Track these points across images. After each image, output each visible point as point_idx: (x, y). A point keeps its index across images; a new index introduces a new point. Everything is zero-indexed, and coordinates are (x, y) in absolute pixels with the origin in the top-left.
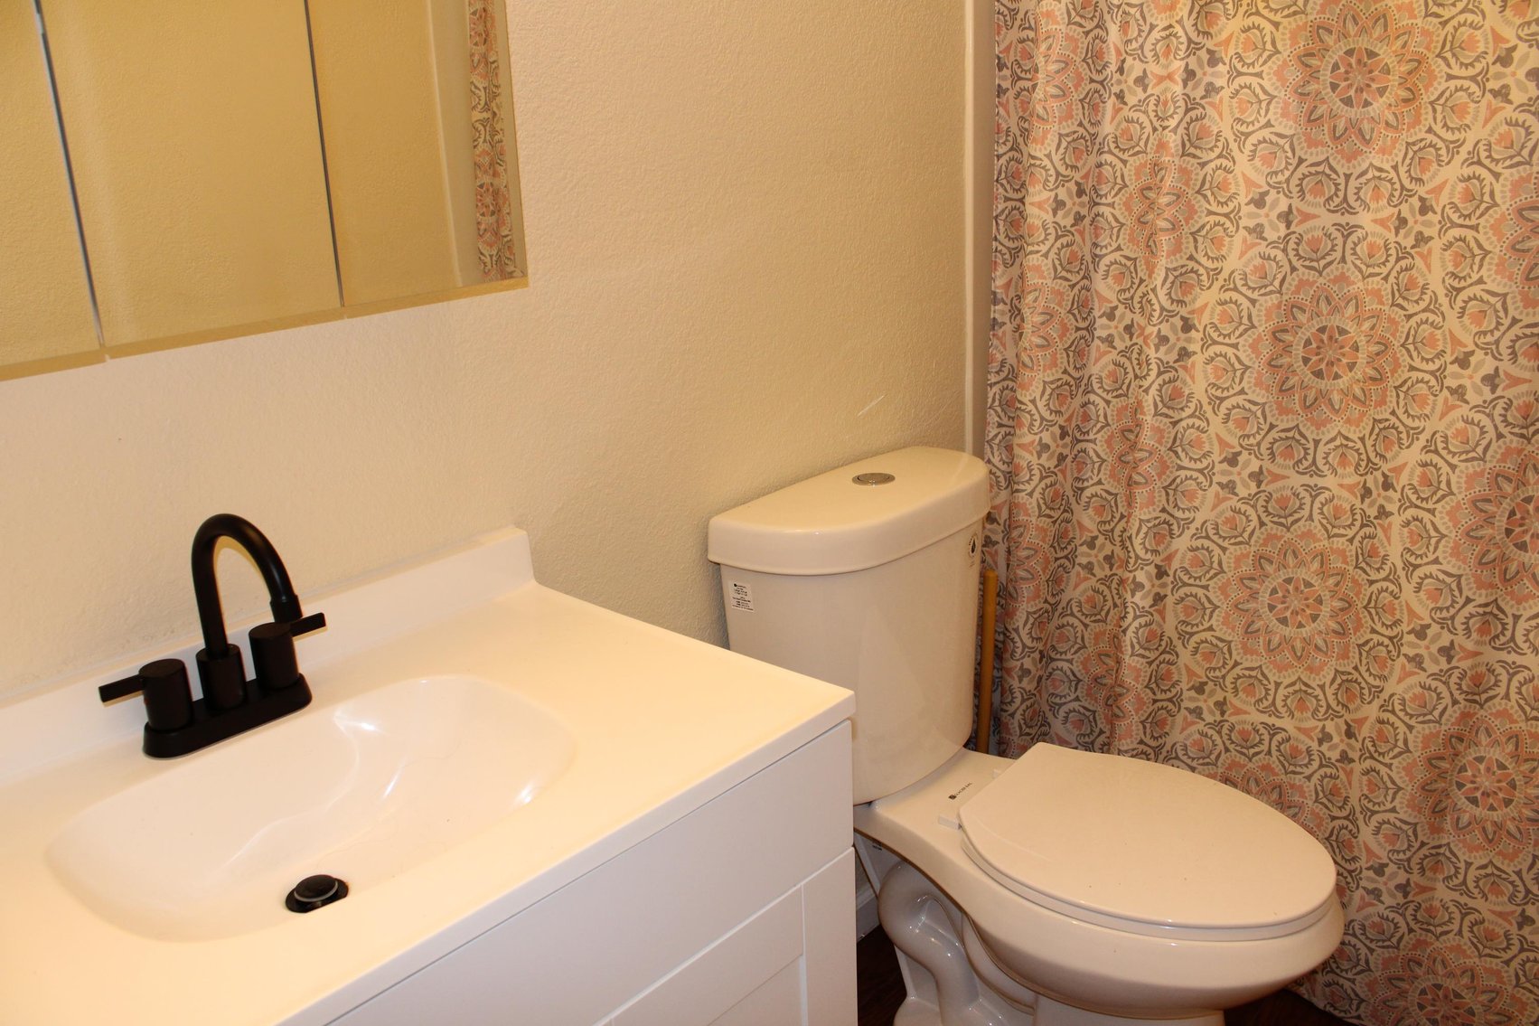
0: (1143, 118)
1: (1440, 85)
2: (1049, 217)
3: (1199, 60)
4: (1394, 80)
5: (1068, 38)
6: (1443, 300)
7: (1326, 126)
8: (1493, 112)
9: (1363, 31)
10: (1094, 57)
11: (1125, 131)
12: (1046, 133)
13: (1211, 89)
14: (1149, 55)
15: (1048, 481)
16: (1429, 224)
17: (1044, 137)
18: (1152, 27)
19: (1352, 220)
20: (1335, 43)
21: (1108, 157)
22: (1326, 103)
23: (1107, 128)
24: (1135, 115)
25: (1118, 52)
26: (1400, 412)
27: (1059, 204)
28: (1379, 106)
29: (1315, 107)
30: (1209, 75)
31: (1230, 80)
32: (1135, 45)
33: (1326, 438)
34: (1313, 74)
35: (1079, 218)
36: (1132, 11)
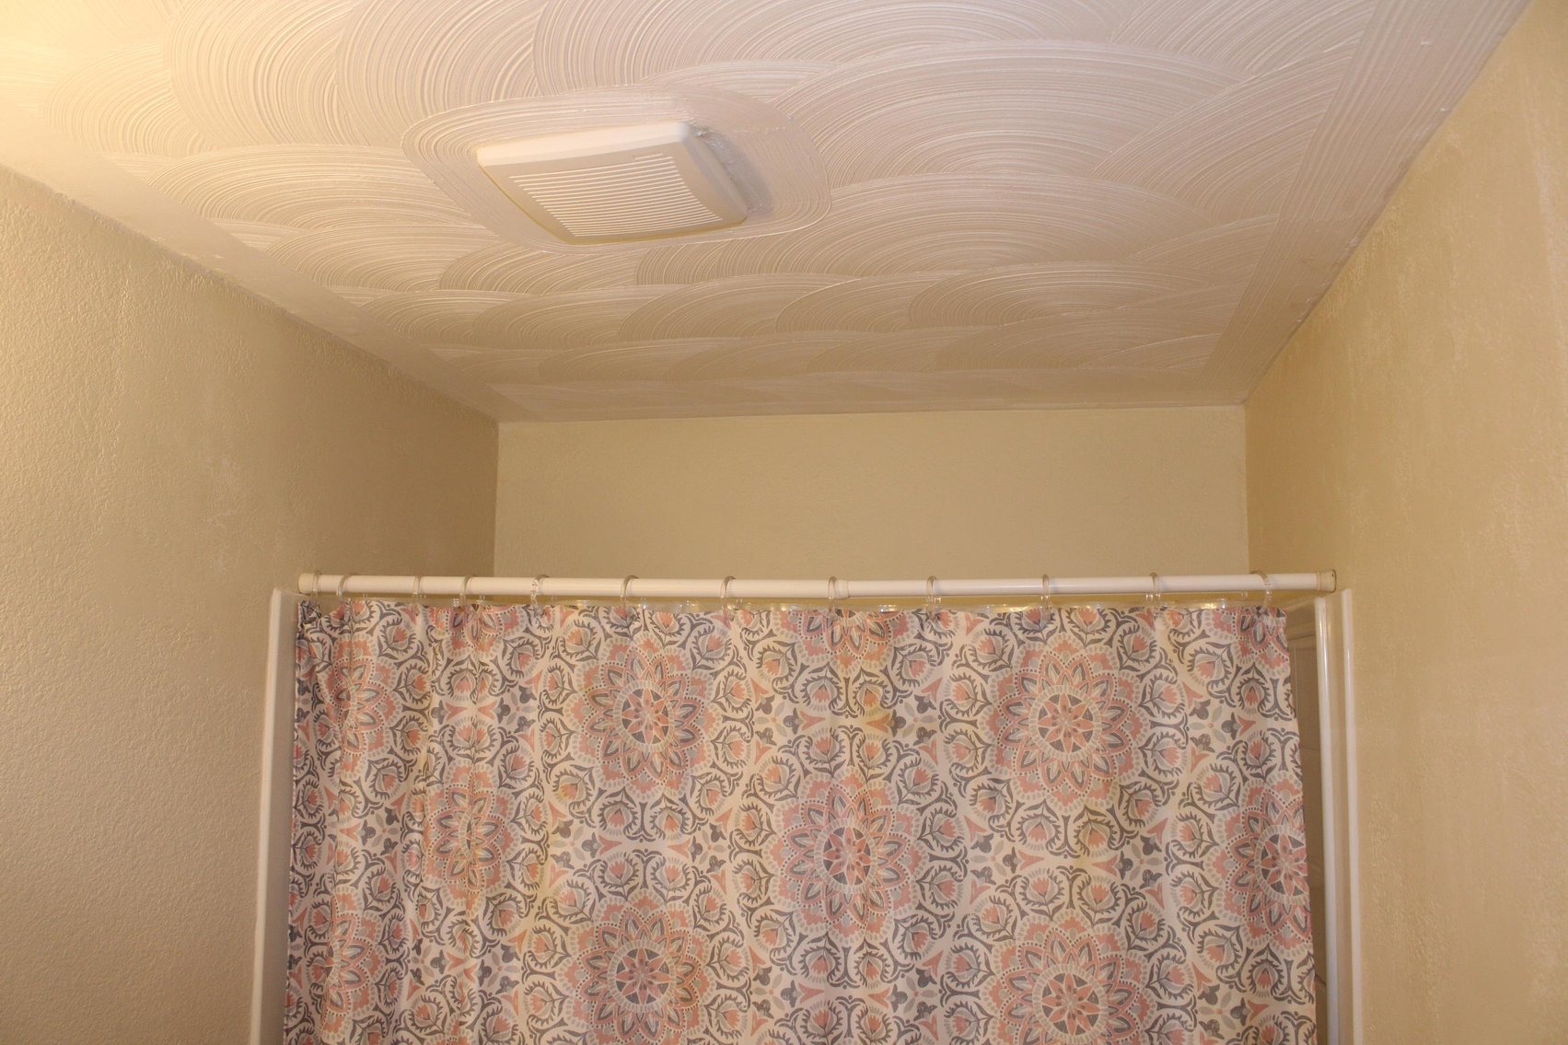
0: (440, 998)
1: (712, 992)
3: (495, 956)
4: (673, 979)
5: (365, 923)
7: (615, 1022)
8: (759, 1023)
9: (643, 933)
10: (392, 937)
11: (422, 1010)
12: (340, 1019)
13: (506, 983)
14: (446, 937)
17: (338, 1024)
18: (449, 911)
20: (619, 946)
21: (405, 1035)
22: (614, 1000)
23: (404, 1004)
24: (432, 995)
25: (415, 931)
28: (660, 1001)
29: (605, 1005)
30: (504, 970)
31: (525, 976)
32: (431, 928)
34: (601, 975)
36: (429, 895)
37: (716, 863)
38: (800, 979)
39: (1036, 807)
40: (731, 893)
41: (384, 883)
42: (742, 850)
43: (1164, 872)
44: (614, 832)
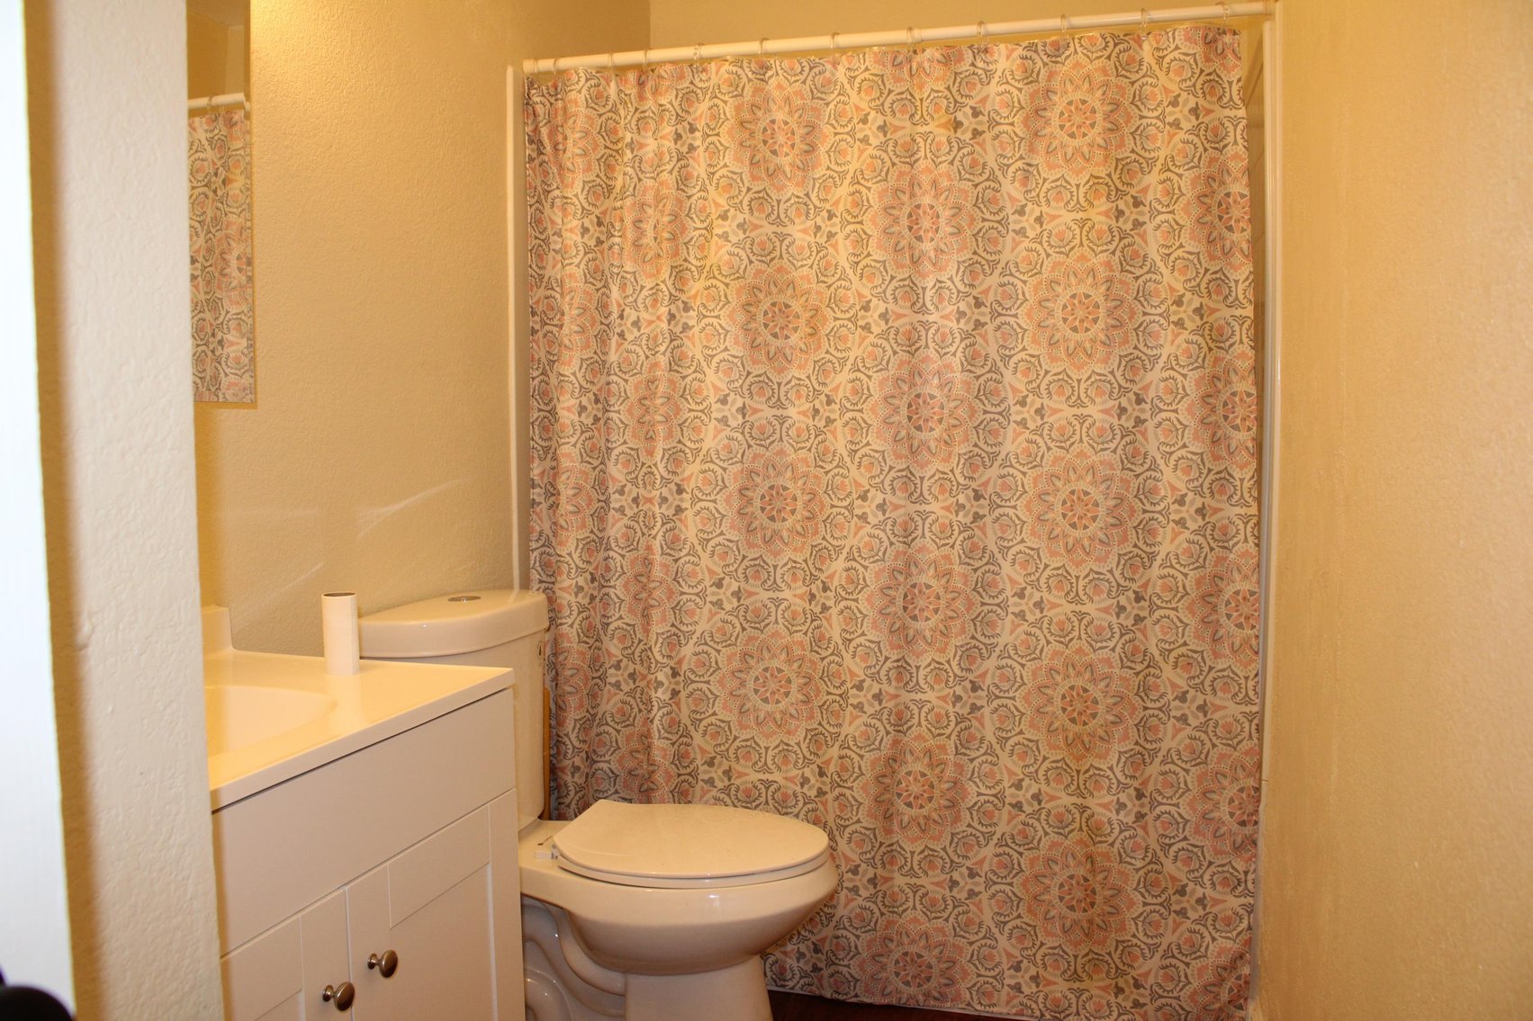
0: (638, 350)
1: (831, 324)
2: (576, 418)
3: (677, 307)
4: (802, 322)
5: (586, 292)
6: (847, 459)
7: (763, 350)
8: (863, 339)
9: (781, 291)
10: (603, 307)
11: (626, 359)
12: (571, 358)
13: (686, 327)
14: (641, 306)
15: (584, 615)
16: (833, 411)
17: (571, 360)
18: (642, 287)
19: (785, 413)
20: (764, 298)
21: (615, 378)
22: (761, 336)
23: (613, 357)
24: (633, 348)
25: (619, 305)
26: (828, 537)
27: (583, 409)
28: (795, 339)
29: (756, 338)
30: (683, 318)
31: (699, 321)
32: (631, 299)
33: (781, 564)
34: (752, 317)
35: (597, 419)
36: (628, 276)
37: (831, 235)
38: (891, 307)
39: (1057, 180)
40: (842, 253)
41: (597, 266)
42: (849, 223)
43: (1147, 220)
44: (758, 218)
